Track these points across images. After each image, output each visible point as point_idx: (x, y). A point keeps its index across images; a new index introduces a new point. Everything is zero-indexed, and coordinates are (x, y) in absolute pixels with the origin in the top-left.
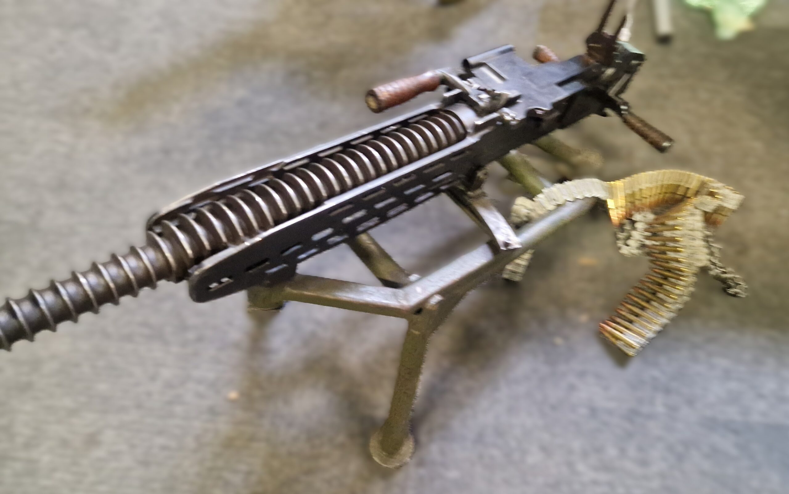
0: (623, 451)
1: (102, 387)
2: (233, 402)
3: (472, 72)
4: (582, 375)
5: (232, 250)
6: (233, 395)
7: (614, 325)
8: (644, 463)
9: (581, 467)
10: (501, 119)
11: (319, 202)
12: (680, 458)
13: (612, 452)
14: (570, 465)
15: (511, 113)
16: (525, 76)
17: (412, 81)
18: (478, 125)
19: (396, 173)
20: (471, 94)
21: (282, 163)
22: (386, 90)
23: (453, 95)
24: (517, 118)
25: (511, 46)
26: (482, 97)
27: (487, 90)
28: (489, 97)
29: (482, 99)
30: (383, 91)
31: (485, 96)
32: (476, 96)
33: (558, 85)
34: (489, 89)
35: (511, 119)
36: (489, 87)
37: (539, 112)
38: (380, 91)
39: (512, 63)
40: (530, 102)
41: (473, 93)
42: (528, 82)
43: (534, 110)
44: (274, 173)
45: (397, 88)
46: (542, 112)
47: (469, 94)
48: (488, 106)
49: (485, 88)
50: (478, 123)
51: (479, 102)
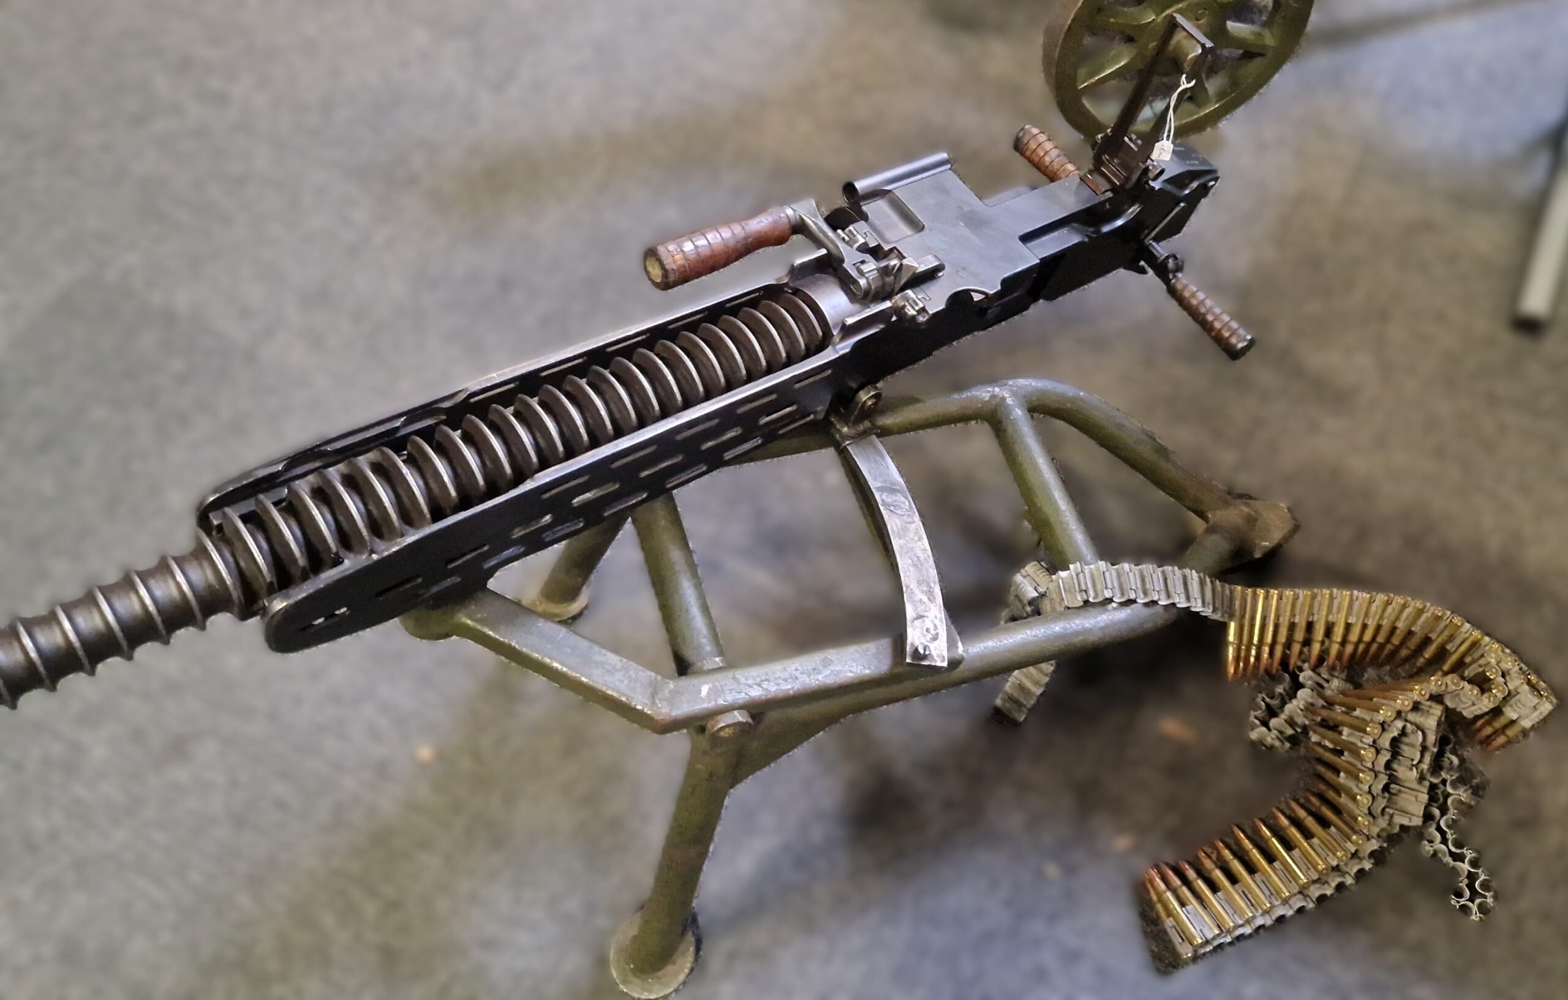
3: (864, 208)
5: (350, 564)
7: (1176, 881)
10: (899, 311)
11: (520, 477)
15: (919, 299)
16: (962, 221)
17: (736, 232)
18: (849, 325)
19: (678, 418)
20: (846, 261)
21: (462, 393)
22: (682, 250)
23: (810, 260)
24: (932, 310)
25: (944, 156)
26: (865, 268)
27: (883, 248)
28: (878, 270)
29: (865, 271)
30: (675, 253)
31: (871, 266)
32: (854, 265)
33: (1026, 238)
34: (886, 248)
35: (915, 313)
36: (887, 242)
37: (977, 297)
38: (669, 251)
39: (943, 190)
40: (960, 276)
41: (850, 258)
42: (965, 232)
43: (967, 292)
44: (447, 411)
45: (703, 246)
46: (983, 296)
47: (843, 261)
48: (873, 287)
49: (879, 245)
50: (850, 321)
51: (860, 278)
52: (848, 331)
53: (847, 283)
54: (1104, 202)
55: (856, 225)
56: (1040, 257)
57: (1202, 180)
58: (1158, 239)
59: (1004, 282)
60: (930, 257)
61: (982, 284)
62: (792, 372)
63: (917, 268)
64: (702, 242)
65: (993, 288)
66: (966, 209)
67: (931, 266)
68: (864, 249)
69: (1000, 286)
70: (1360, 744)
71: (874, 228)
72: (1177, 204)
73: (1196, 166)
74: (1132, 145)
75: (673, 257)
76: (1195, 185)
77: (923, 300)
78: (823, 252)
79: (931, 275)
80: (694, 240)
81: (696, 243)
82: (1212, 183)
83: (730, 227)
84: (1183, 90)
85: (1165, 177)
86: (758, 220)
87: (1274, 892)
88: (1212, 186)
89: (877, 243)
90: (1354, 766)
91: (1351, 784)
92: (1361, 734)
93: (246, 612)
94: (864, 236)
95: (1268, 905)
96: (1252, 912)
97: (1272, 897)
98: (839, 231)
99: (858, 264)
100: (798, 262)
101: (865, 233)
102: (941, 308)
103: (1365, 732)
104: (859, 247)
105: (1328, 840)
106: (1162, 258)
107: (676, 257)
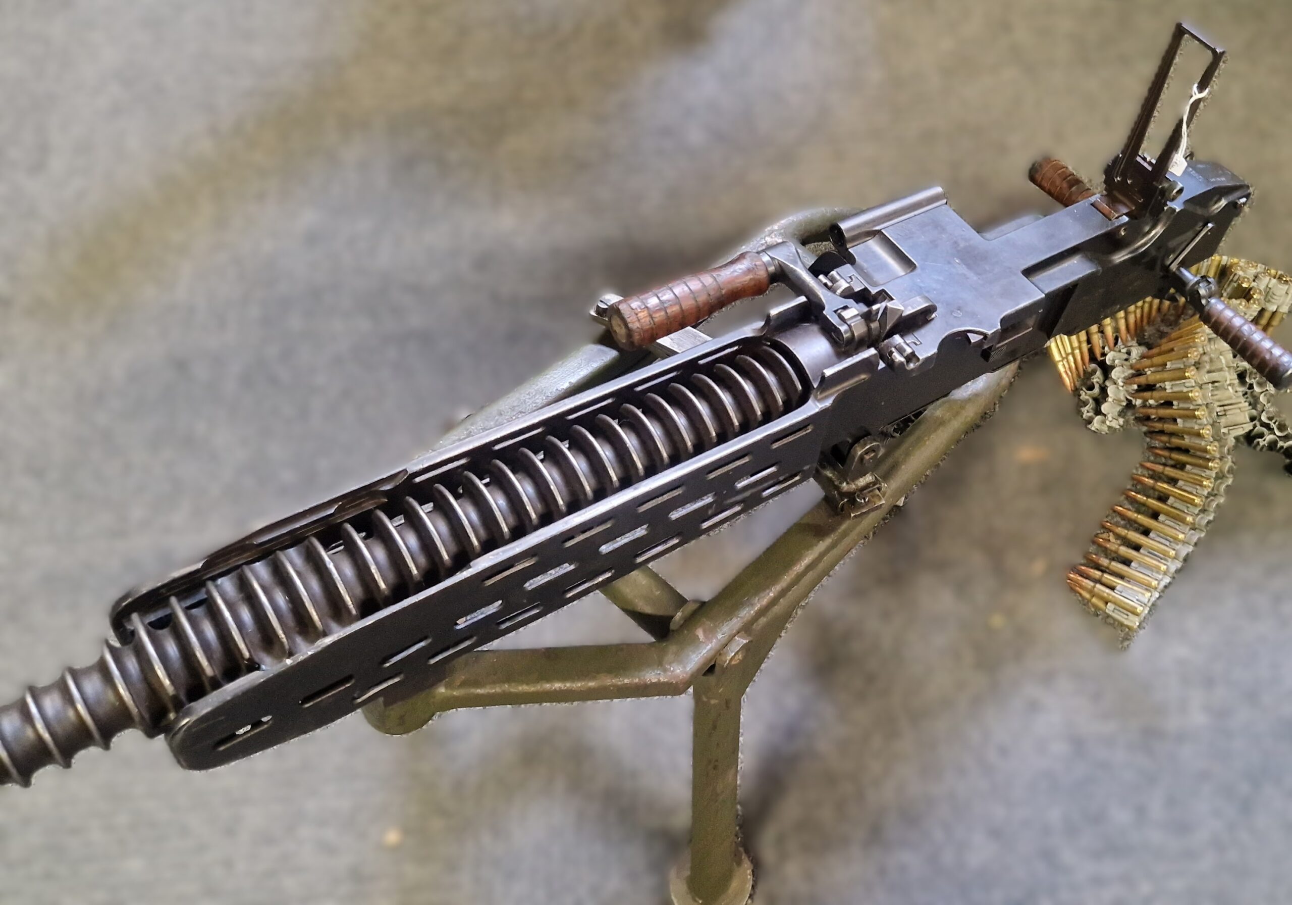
0: (1141, 811)
1: (135, 866)
2: (395, 849)
3: (851, 251)
4: (1048, 678)
6: (392, 837)
8: (1182, 828)
9: (1068, 856)
10: (887, 358)
12: (1246, 807)
13: (1121, 816)
14: (1049, 856)
15: (908, 345)
16: (958, 258)
17: (706, 284)
18: (829, 377)
19: (635, 489)
20: (826, 307)
21: (401, 475)
22: (647, 307)
23: (788, 309)
24: (921, 356)
25: (938, 190)
26: (847, 314)
27: (870, 292)
28: (861, 316)
29: (846, 317)
30: (639, 310)
31: (854, 311)
32: (835, 311)
33: (1028, 272)
34: (874, 291)
35: (903, 359)
36: (875, 285)
37: (974, 338)
38: (632, 309)
39: (937, 225)
40: (955, 317)
41: (830, 303)
42: (962, 269)
43: (964, 335)
44: (386, 493)
45: (669, 301)
46: (982, 337)
47: (823, 308)
48: (856, 334)
49: (866, 289)
50: (828, 372)
51: (841, 325)
52: (827, 383)
53: (829, 331)
54: (1120, 227)
55: (839, 269)
56: (1047, 292)
57: (1231, 198)
58: (1185, 264)
59: (1003, 321)
60: (918, 299)
61: (980, 323)
62: (766, 431)
63: (903, 311)
64: (667, 296)
65: (992, 327)
66: (962, 244)
67: (919, 308)
68: (849, 294)
69: (999, 324)
70: (1185, 390)
71: (861, 271)
72: (1205, 225)
73: (1222, 181)
74: (1146, 165)
75: (637, 314)
76: (1223, 203)
77: (913, 345)
78: (803, 299)
79: (920, 319)
80: (660, 295)
81: (662, 299)
82: (1244, 200)
83: (699, 279)
84: (1196, 100)
85: (1185, 196)
86: (732, 270)
87: (1171, 540)
88: (1244, 204)
89: (863, 287)
90: (1188, 409)
91: (1190, 424)
92: (1183, 381)
93: (152, 730)
94: (849, 280)
95: (1174, 552)
96: (1165, 564)
97: (1172, 544)
98: (821, 277)
99: (839, 311)
100: (774, 312)
101: (850, 277)
102: (932, 353)
103: (1185, 378)
104: (842, 292)
105: (1191, 478)
106: (1191, 284)
107: (639, 315)
